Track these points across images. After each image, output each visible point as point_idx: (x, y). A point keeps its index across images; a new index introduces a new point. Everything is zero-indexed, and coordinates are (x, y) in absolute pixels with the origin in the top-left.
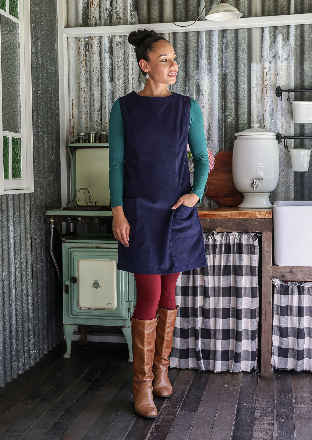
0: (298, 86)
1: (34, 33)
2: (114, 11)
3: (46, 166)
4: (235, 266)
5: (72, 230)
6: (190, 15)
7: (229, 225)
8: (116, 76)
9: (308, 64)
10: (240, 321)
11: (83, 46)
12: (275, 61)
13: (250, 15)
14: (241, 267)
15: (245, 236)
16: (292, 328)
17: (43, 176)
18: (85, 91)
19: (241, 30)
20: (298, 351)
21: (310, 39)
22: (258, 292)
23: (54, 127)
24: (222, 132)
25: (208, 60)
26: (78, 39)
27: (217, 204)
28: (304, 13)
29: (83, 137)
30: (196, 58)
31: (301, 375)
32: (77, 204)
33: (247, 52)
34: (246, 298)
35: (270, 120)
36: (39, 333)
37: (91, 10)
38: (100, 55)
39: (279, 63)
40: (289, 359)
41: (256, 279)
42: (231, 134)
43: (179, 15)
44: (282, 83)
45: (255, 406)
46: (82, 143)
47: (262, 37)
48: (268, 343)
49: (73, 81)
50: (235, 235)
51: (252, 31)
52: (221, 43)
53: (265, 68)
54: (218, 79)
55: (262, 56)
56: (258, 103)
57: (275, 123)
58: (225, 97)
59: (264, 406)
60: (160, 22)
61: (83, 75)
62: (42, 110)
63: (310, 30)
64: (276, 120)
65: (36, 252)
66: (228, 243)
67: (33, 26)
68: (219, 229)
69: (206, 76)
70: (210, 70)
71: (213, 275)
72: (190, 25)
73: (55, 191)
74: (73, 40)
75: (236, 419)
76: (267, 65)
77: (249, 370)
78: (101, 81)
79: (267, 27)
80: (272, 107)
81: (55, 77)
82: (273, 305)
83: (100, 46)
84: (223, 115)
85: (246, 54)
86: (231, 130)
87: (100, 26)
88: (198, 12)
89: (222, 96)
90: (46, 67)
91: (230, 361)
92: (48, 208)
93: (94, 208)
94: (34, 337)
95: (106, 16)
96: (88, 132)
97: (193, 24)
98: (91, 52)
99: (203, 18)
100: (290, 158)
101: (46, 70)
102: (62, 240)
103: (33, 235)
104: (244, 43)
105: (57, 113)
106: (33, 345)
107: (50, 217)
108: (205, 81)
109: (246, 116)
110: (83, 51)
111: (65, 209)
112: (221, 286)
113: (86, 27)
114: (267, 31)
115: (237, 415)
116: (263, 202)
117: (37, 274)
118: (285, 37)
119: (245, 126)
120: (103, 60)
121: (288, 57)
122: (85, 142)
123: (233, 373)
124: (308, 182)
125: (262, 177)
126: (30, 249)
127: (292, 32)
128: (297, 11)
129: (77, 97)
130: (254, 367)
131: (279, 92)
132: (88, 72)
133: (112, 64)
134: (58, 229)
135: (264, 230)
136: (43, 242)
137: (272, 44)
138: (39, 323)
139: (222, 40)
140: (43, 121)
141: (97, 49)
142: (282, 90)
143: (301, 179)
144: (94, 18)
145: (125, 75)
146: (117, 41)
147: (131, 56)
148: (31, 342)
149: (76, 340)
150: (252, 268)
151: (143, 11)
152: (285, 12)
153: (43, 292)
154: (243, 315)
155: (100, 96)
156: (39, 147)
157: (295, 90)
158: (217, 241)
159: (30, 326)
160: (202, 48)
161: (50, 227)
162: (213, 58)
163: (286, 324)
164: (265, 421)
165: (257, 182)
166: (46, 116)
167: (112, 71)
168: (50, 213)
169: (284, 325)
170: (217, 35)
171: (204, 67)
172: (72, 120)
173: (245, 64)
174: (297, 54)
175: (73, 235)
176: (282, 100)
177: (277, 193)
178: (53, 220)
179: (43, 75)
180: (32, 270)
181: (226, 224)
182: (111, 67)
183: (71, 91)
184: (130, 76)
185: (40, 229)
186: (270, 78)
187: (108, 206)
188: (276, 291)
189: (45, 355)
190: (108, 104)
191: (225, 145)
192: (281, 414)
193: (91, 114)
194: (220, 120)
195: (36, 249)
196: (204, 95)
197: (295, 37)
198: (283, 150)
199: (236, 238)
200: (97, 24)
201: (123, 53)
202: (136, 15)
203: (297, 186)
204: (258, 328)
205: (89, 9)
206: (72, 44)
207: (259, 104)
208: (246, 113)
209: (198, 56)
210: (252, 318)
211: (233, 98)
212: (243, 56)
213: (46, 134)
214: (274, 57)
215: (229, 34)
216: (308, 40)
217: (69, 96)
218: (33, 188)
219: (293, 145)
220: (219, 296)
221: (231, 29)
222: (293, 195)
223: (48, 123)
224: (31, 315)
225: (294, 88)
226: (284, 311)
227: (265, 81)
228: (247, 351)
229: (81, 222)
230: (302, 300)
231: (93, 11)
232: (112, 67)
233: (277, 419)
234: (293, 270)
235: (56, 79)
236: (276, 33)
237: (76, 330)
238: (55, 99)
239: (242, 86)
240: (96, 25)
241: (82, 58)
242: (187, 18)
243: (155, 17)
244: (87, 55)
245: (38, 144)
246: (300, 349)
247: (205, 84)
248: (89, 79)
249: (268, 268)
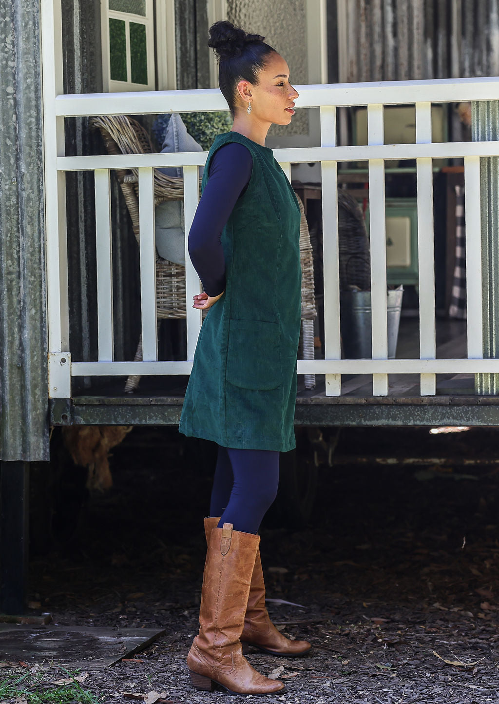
8: (399, 31)
38: (382, 8)
49: (352, 37)
61: (363, 30)
78: (383, 37)
98: (372, 6)
110: (363, 4)
120: (385, 14)
129: (357, 54)
132: (368, 26)
133: (395, 18)
145: (409, 29)
155: (382, 52)
167: (395, 25)
182: (394, 21)
184: (415, 31)
190: (391, 61)
196: (495, 51)
217: (348, 53)
241: (362, 11)
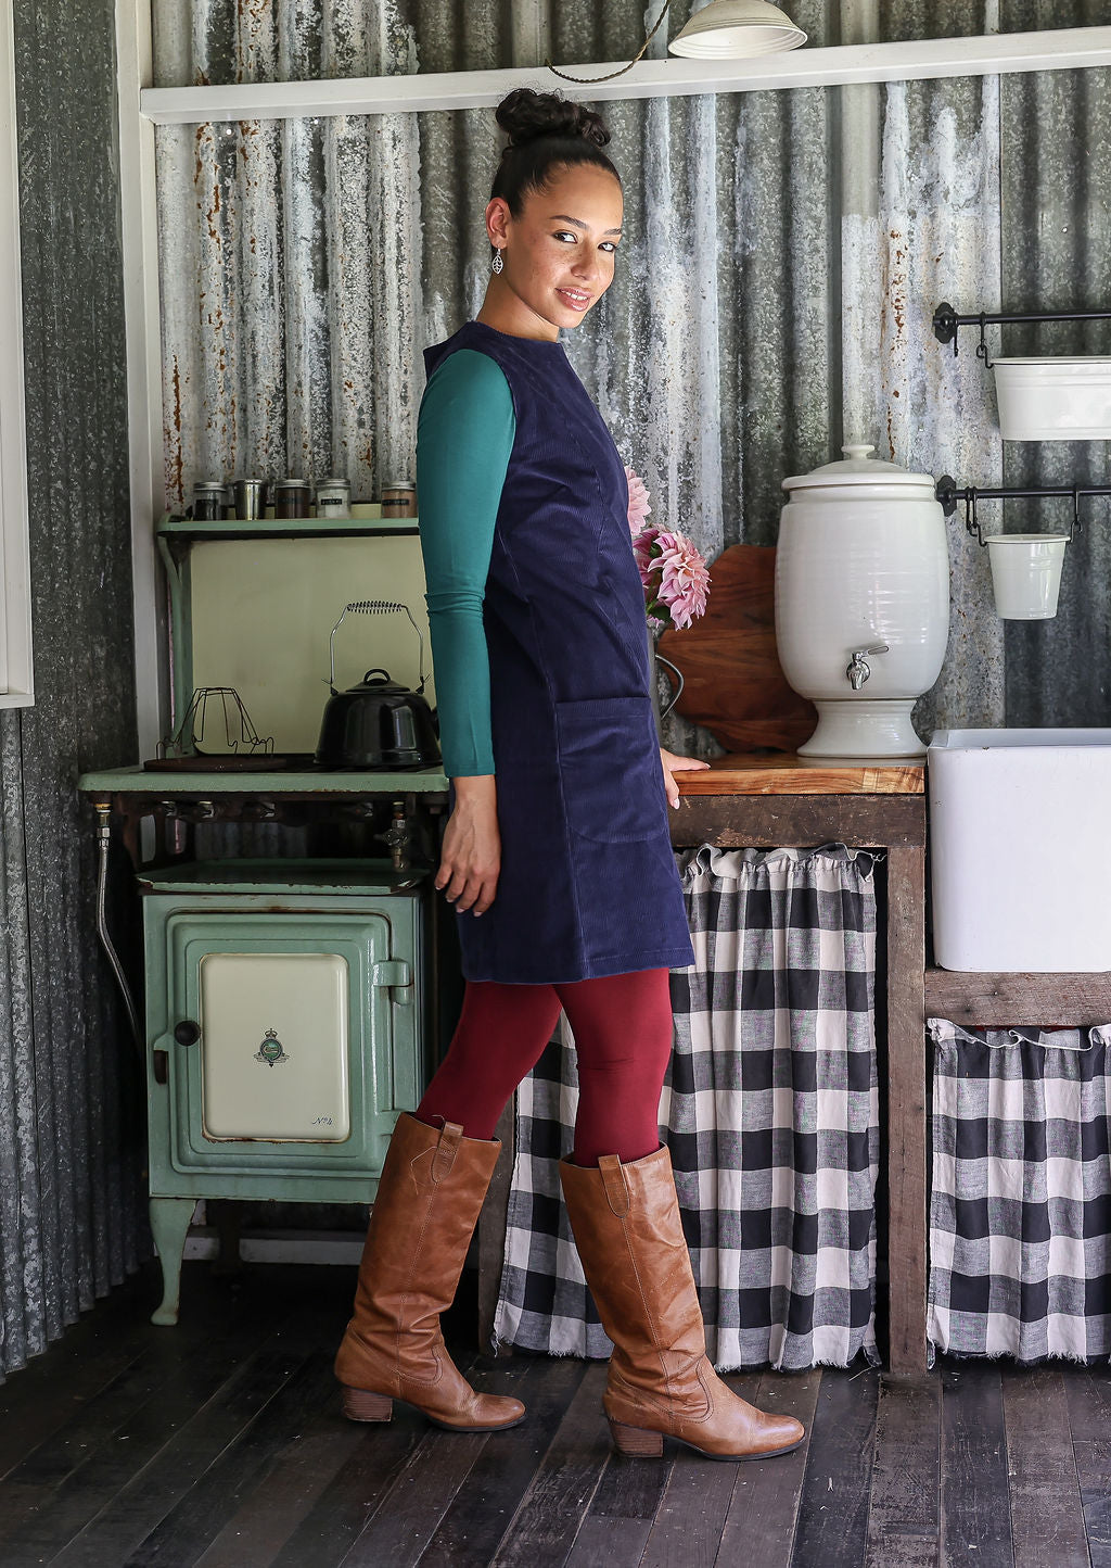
0: (1016, 300)
1: (27, 109)
2: (329, 26)
3: (79, 606)
4: (787, 974)
5: (177, 845)
6: (613, 37)
7: (765, 823)
8: (337, 267)
9: (1053, 217)
10: (807, 1178)
11: (213, 156)
12: (930, 210)
13: (835, 39)
14: (810, 976)
15: (824, 862)
16: (1003, 1201)
17: (67, 644)
18: (221, 323)
19: (801, 93)
20: (1024, 1286)
21: (1059, 127)
22: (874, 1069)
23: (109, 459)
24: (737, 474)
25: (682, 207)
26: (194, 131)
27: (720, 743)
28: (1034, 29)
29: (218, 496)
30: (636, 198)
31: (1036, 1378)
32: (197, 750)
33: (827, 175)
34: (829, 1091)
35: (913, 428)
36: (59, 1234)
37: (243, 21)
38: (278, 191)
39: (946, 217)
40: (991, 1316)
41: (866, 1020)
42: (768, 482)
43: (570, 39)
44: (958, 290)
45: (867, 1495)
46: (215, 519)
47: (882, 118)
48: (914, 1260)
49: (176, 287)
50: (788, 859)
51: (844, 97)
52: (730, 141)
53: (893, 236)
54: (720, 277)
55: (880, 191)
56: (870, 365)
57: (933, 438)
58: (746, 343)
59: (902, 1493)
60: (501, 66)
61: (215, 265)
62: (60, 397)
63: (1060, 92)
64: (935, 428)
65: (46, 930)
66: (760, 887)
67: (27, 82)
68: (726, 838)
69: (674, 264)
70: (689, 245)
71: (705, 1008)
72: (612, 76)
73: (115, 703)
74: (177, 133)
75: (798, 1544)
76: (900, 223)
77: (843, 1362)
78: (282, 288)
79: (898, 83)
80: (918, 379)
81: (110, 275)
82: (930, 1116)
83: (277, 157)
84: (740, 412)
85: (823, 185)
86: (767, 466)
87: (276, 80)
88: (643, 27)
89: (735, 341)
90: (76, 237)
91: (775, 1327)
92: (88, 764)
93: (262, 763)
94: (41, 1249)
95: (299, 42)
96: (235, 479)
97: (624, 71)
98: (244, 180)
99: (659, 49)
100: (989, 570)
101: (77, 247)
102: (142, 884)
103: (34, 867)
104: (814, 143)
105: (119, 407)
106: (36, 1277)
107: (94, 797)
108: (671, 286)
109: (824, 415)
110: (212, 175)
111: (151, 768)
112: (739, 1048)
113: (224, 83)
114: (897, 97)
115: (801, 1529)
116: (893, 733)
117: (50, 1014)
118: (965, 117)
119: (822, 454)
120: (289, 210)
121: (978, 195)
122: (224, 517)
123: (786, 1373)
124: (1057, 661)
125: (887, 642)
126: (21, 918)
127: (992, 100)
128: (1012, 22)
129: (193, 349)
130: (861, 1349)
131: (945, 323)
132: (231, 252)
133: (321, 225)
134: (127, 841)
135: (896, 839)
136: (72, 892)
137: (917, 146)
138: (58, 1199)
139: (734, 131)
140: (66, 439)
141: (264, 166)
142: (956, 317)
143: (1030, 646)
144: (252, 53)
145: (371, 263)
146: (341, 136)
147: (394, 192)
148: (31, 1265)
149: (200, 1255)
150: (851, 980)
151: (435, 26)
152: (964, 24)
153: (71, 1078)
154: (821, 1157)
155: (278, 342)
156: (51, 536)
157: (1004, 317)
158: (719, 881)
159: (25, 1206)
160: (657, 162)
161: (95, 834)
162: (701, 197)
163: (980, 1187)
164: (907, 1550)
165: (869, 659)
166: (77, 420)
167: (322, 247)
168: (94, 783)
169: (970, 1190)
170: (713, 111)
171: (668, 233)
172: (175, 435)
173: (817, 221)
174: (1012, 183)
175: (183, 864)
176: (956, 355)
177: (940, 699)
178: (108, 808)
179: (63, 268)
180: (31, 999)
181: (752, 817)
182: (318, 233)
183: (170, 326)
184: (391, 270)
185: (58, 843)
186: (910, 272)
187: (312, 755)
188: (940, 1065)
189: (82, 1315)
190: (309, 372)
191: (747, 523)
192: (964, 1522)
193: (244, 410)
194: (729, 431)
195: (45, 919)
196: (668, 337)
197: (1004, 118)
198: (963, 542)
199: (791, 868)
200: (264, 73)
201: (365, 183)
202: (411, 41)
203: (1017, 675)
204: (876, 1204)
205: (236, 19)
206: (173, 147)
207: (869, 371)
208: (824, 405)
209: (642, 194)
210: (852, 1167)
211: (776, 349)
212: (812, 191)
213: (79, 488)
214: (928, 192)
215: (758, 108)
216: (1050, 131)
217: (163, 343)
218: (30, 689)
219: (998, 520)
220: (729, 1086)
221: (766, 92)
222: (1002, 706)
223: (84, 445)
224: (29, 1166)
225: (1002, 308)
226: (973, 1139)
227: (895, 282)
228: (837, 1291)
229: (211, 815)
230: (1039, 1098)
231: (250, 23)
232: (324, 233)
233: (949, 1540)
234: (1004, 987)
235: (114, 281)
236: (933, 104)
237: (200, 1219)
238: (109, 355)
239: (807, 302)
240: (261, 77)
241: (210, 201)
242: (600, 52)
243: (480, 47)
244: (230, 191)
245: (50, 525)
246: (1033, 1279)
247: (670, 296)
248: (237, 282)
249: (910, 979)
